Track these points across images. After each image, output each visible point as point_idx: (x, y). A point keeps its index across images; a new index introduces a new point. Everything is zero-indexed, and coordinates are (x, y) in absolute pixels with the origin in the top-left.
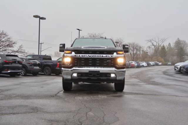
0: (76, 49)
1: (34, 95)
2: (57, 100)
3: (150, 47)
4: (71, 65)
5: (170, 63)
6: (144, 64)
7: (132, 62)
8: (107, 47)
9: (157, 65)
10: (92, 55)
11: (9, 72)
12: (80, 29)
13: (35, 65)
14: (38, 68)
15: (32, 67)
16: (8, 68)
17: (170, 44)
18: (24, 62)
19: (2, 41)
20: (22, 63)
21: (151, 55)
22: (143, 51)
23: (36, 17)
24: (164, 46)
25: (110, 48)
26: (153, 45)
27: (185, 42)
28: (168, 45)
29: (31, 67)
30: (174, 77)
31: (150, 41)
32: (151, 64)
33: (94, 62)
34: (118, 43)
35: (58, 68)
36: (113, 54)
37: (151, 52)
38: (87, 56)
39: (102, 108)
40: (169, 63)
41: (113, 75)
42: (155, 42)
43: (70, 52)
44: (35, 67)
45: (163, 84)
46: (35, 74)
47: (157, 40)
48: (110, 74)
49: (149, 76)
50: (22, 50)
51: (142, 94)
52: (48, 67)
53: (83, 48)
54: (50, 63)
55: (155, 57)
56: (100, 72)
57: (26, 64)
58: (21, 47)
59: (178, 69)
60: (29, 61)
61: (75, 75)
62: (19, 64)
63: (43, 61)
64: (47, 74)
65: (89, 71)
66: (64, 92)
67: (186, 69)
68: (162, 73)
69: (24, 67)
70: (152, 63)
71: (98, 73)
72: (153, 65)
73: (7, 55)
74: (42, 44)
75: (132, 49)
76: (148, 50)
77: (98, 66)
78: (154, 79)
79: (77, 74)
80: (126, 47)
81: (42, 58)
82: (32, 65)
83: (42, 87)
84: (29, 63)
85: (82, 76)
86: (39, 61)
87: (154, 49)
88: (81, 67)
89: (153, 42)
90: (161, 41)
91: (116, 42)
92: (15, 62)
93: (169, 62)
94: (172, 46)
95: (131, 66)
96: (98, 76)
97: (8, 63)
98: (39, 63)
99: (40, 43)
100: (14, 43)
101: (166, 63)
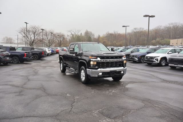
0: (101, 56)
4: (96, 67)
10: (112, 60)
13: (7, 56)
15: (6, 58)
29: (5, 58)
31: (70, 31)
35: (26, 58)
36: (122, 58)
41: (122, 72)
42: (73, 32)
43: (96, 57)
52: (16, 57)
56: (117, 71)
60: (2, 53)
64: (16, 62)
71: (115, 71)
79: (102, 73)
87: (73, 37)
90: (77, 32)
94: (83, 35)
96: (115, 73)
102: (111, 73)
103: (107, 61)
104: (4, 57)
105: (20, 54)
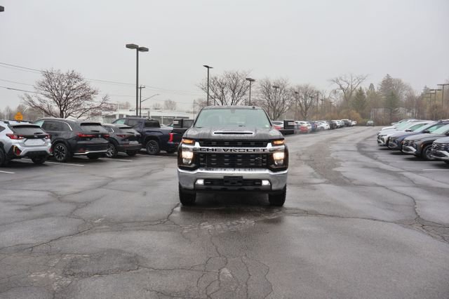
0: (202, 138)
1: (132, 220)
2: (170, 233)
3: (335, 92)
4: (193, 165)
5: (372, 122)
6: (325, 125)
7: (302, 123)
8: (256, 131)
9: (348, 125)
10: (230, 148)
11: (87, 153)
12: (210, 66)
13: (132, 138)
14: (136, 143)
15: (127, 142)
16: (85, 147)
17: (372, 86)
18: (112, 134)
19: (73, 90)
20: (108, 137)
21: (337, 106)
22: (322, 100)
23: (130, 46)
24: (361, 90)
25: (261, 135)
26: (342, 88)
27: (400, 81)
28: (368, 88)
29: (124, 142)
30: (376, 159)
31: (337, 81)
32: (338, 124)
33: (233, 161)
34: (278, 87)
35: (172, 143)
36: (266, 146)
37: (337, 100)
38: (221, 149)
39: (246, 255)
40: (369, 122)
41: (265, 183)
42: (345, 83)
43: (191, 142)
44: (131, 142)
45: (355, 182)
46: (132, 154)
47: (349, 80)
48: (260, 181)
49: (332, 155)
50: (107, 104)
51: (316, 214)
52: (154, 141)
53: (213, 134)
54: (157, 134)
55: (343, 111)
56: (244, 178)
57: (116, 138)
58: (105, 99)
59: (384, 141)
60: (121, 132)
61: (200, 182)
62: (103, 139)
63: (146, 130)
65: (225, 177)
66: (183, 209)
67: (398, 144)
68: (356, 149)
69: (112, 142)
70: (338, 122)
71: (239, 179)
72: (341, 127)
73: (83, 124)
74: (142, 89)
75: (303, 97)
76: (333, 97)
77: (240, 167)
78: (340, 166)
79: (205, 182)
80: (290, 124)
81: (143, 124)
82: (127, 138)
83: (145, 194)
84: (121, 136)
85: (212, 184)
86: (138, 129)
87: (343, 94)
88: (210, 170)
89: (341, 82)
90: (357, 80)
91: (274, 87)
92: (96, 135)
93: (369, 119)
94: (376, 90)
95: (300, 130)
96: (240, 184)
97: (84, 139)
98: (138, 134)
99: (139, 86)
100: (93, 93)
101: (365, 120)
102: (226, 182)
103: (217, 152)
104: (124, 140)
105: (161, 134)
